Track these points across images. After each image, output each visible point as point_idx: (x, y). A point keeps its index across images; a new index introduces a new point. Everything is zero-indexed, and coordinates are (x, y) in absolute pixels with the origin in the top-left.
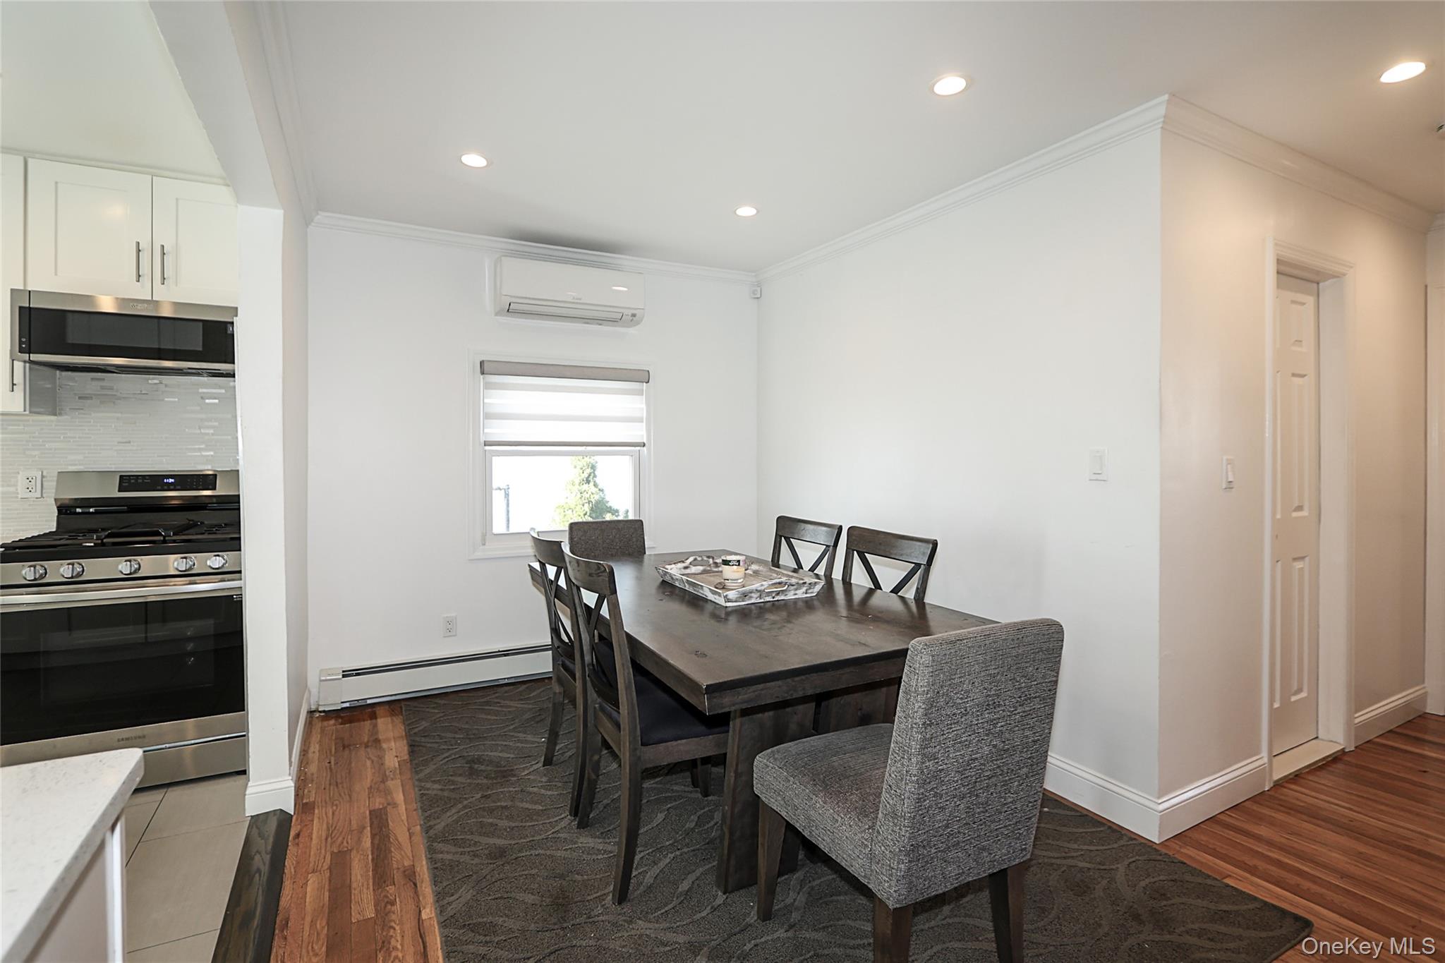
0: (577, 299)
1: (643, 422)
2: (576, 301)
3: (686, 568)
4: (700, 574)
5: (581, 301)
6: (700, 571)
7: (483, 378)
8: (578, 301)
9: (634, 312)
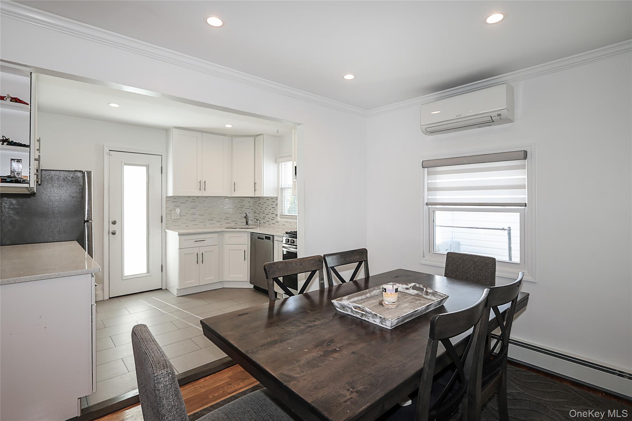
0: (458, 116)
1: (525, 188)
2: (458, 117)
3: (407, 289)
4: (414, 296)
5: (461, 117)
6: (414, 294)
7: (427, 170)
8: (460, 117)
9: (499, 113)
